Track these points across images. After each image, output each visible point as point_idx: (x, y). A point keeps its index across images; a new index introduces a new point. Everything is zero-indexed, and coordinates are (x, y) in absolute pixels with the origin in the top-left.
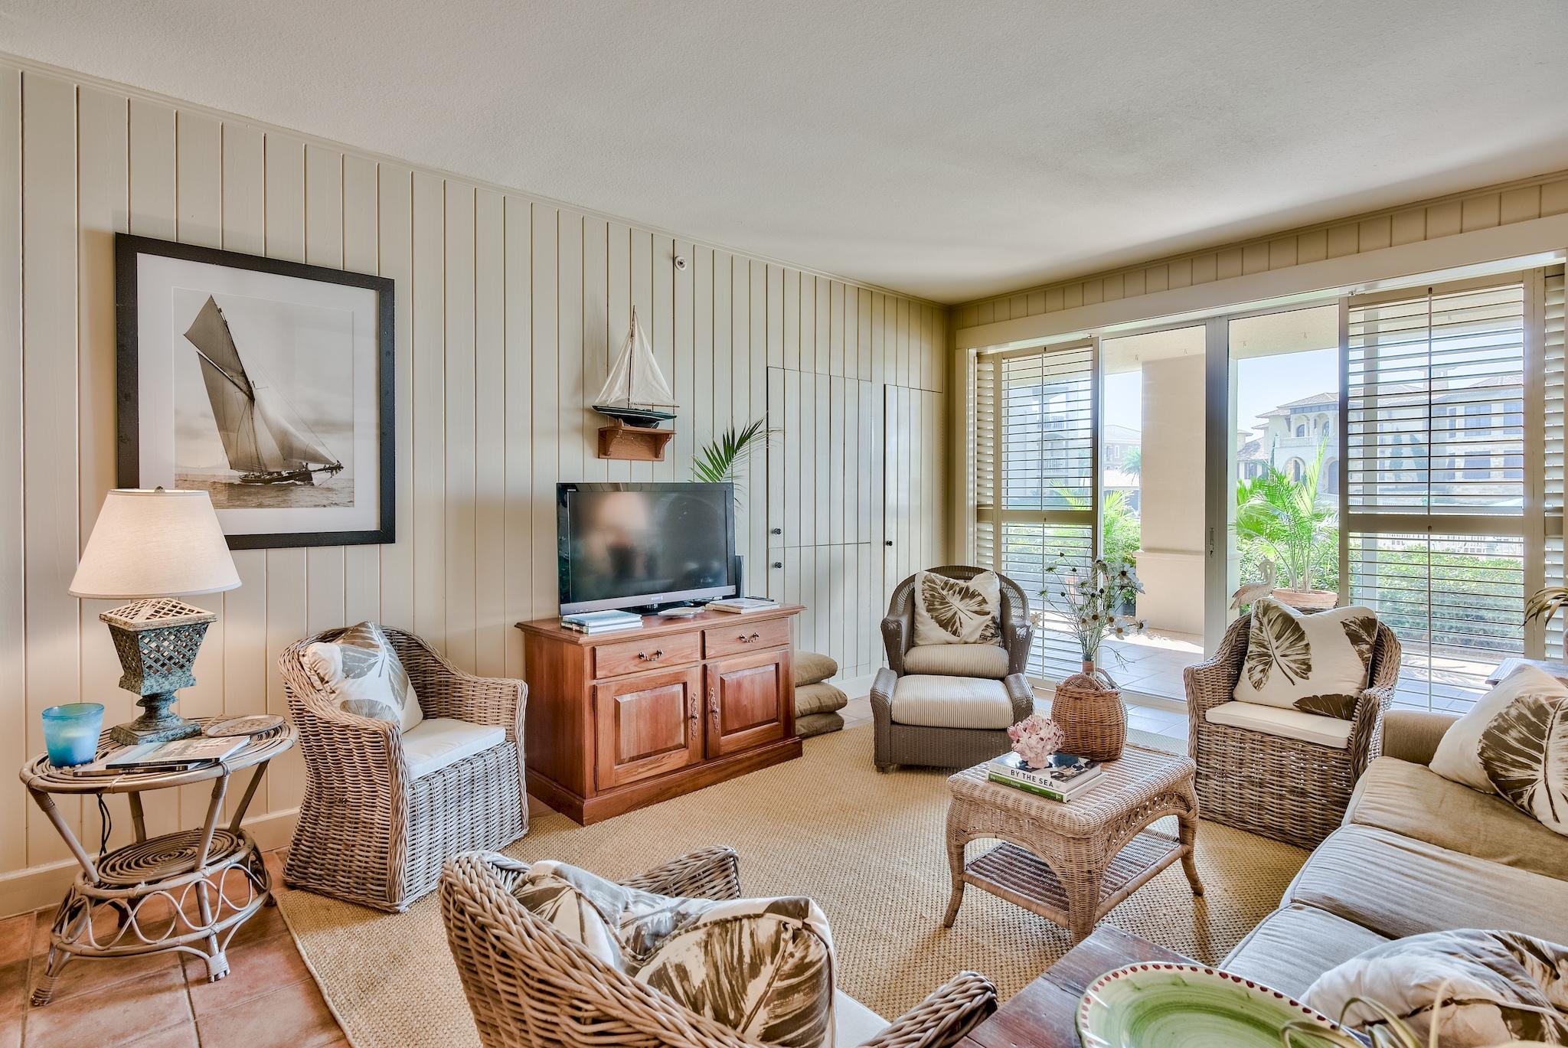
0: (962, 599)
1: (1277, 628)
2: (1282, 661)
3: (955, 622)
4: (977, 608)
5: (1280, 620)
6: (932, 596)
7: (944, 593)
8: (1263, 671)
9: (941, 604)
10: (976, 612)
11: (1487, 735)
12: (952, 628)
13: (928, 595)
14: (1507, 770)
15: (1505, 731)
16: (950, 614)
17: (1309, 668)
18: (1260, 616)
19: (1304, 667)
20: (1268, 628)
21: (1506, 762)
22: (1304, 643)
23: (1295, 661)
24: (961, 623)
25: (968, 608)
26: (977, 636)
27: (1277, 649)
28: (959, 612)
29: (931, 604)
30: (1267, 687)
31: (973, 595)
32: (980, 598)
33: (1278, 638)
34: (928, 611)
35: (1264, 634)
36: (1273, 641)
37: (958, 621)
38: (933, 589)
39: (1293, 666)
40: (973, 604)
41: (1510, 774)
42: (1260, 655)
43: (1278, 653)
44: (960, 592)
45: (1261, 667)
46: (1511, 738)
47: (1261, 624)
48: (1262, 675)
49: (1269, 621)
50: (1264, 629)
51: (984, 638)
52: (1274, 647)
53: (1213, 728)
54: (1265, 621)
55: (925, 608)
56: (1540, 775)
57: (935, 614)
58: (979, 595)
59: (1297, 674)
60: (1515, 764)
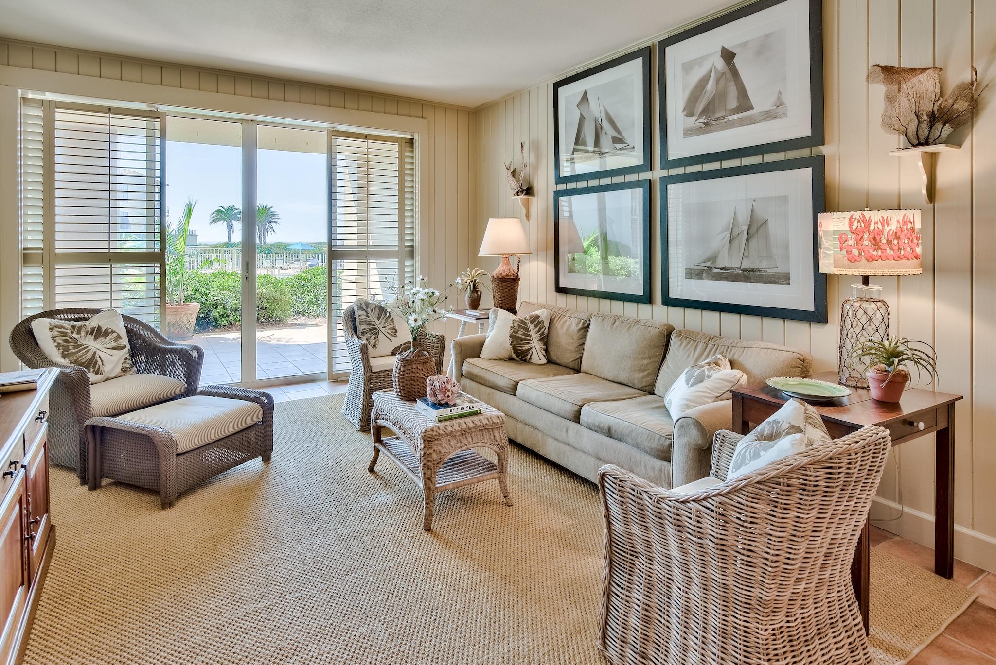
0: (95, 339)
1: (377, 313)
2: (384, 330)
3: (96, 362)
4: (114, 344)
5: (377, 308)
6: (66, 341)
7: (75, 335)
8: (375, 338)
9: (75, 347)
10: (114, 348)
11: (511, 336)
12: (94, 368)
13: (60, 342)
14: (522, 347)
15: (517, 333)
16: (90, 355)
17: (396, 332)
18: (365, 308)
19: (394, 331)
20: (372, 314)
21: (521, 344)
22: (391, 318)
23: (389, 329)
24: (102, 361)
25: (105, 346)
26: (118, 370)
27: (379, 324)
28: (98, 352)
29: (66, 349)
30: (379, 347)
31: (106, 333)
32: (115, 335)
33: (379, 318)
34: (64, 357)
35: (371, 318)
36: (377, 321)
37: (99, 360)
38: (65, 334)
39: (389, 332)
40: (109, 341)
41: (523, 348)
42: (371, 330)
43: (380, 327)
44: (92, 333)
45: (373, 337)
46: (520, 334)
47: (367, 313)
48: (375, 340)
49: (372, 310)
50: (369, 315)
51: (125, 370)
52: (378, 323)
53: (377, 374)
54: (369, 310)
55: (60, 355)
56: (533, 346)
57: (73, 359)
58: (113, 332)
59: (392, 335)
60: (525, 344)
